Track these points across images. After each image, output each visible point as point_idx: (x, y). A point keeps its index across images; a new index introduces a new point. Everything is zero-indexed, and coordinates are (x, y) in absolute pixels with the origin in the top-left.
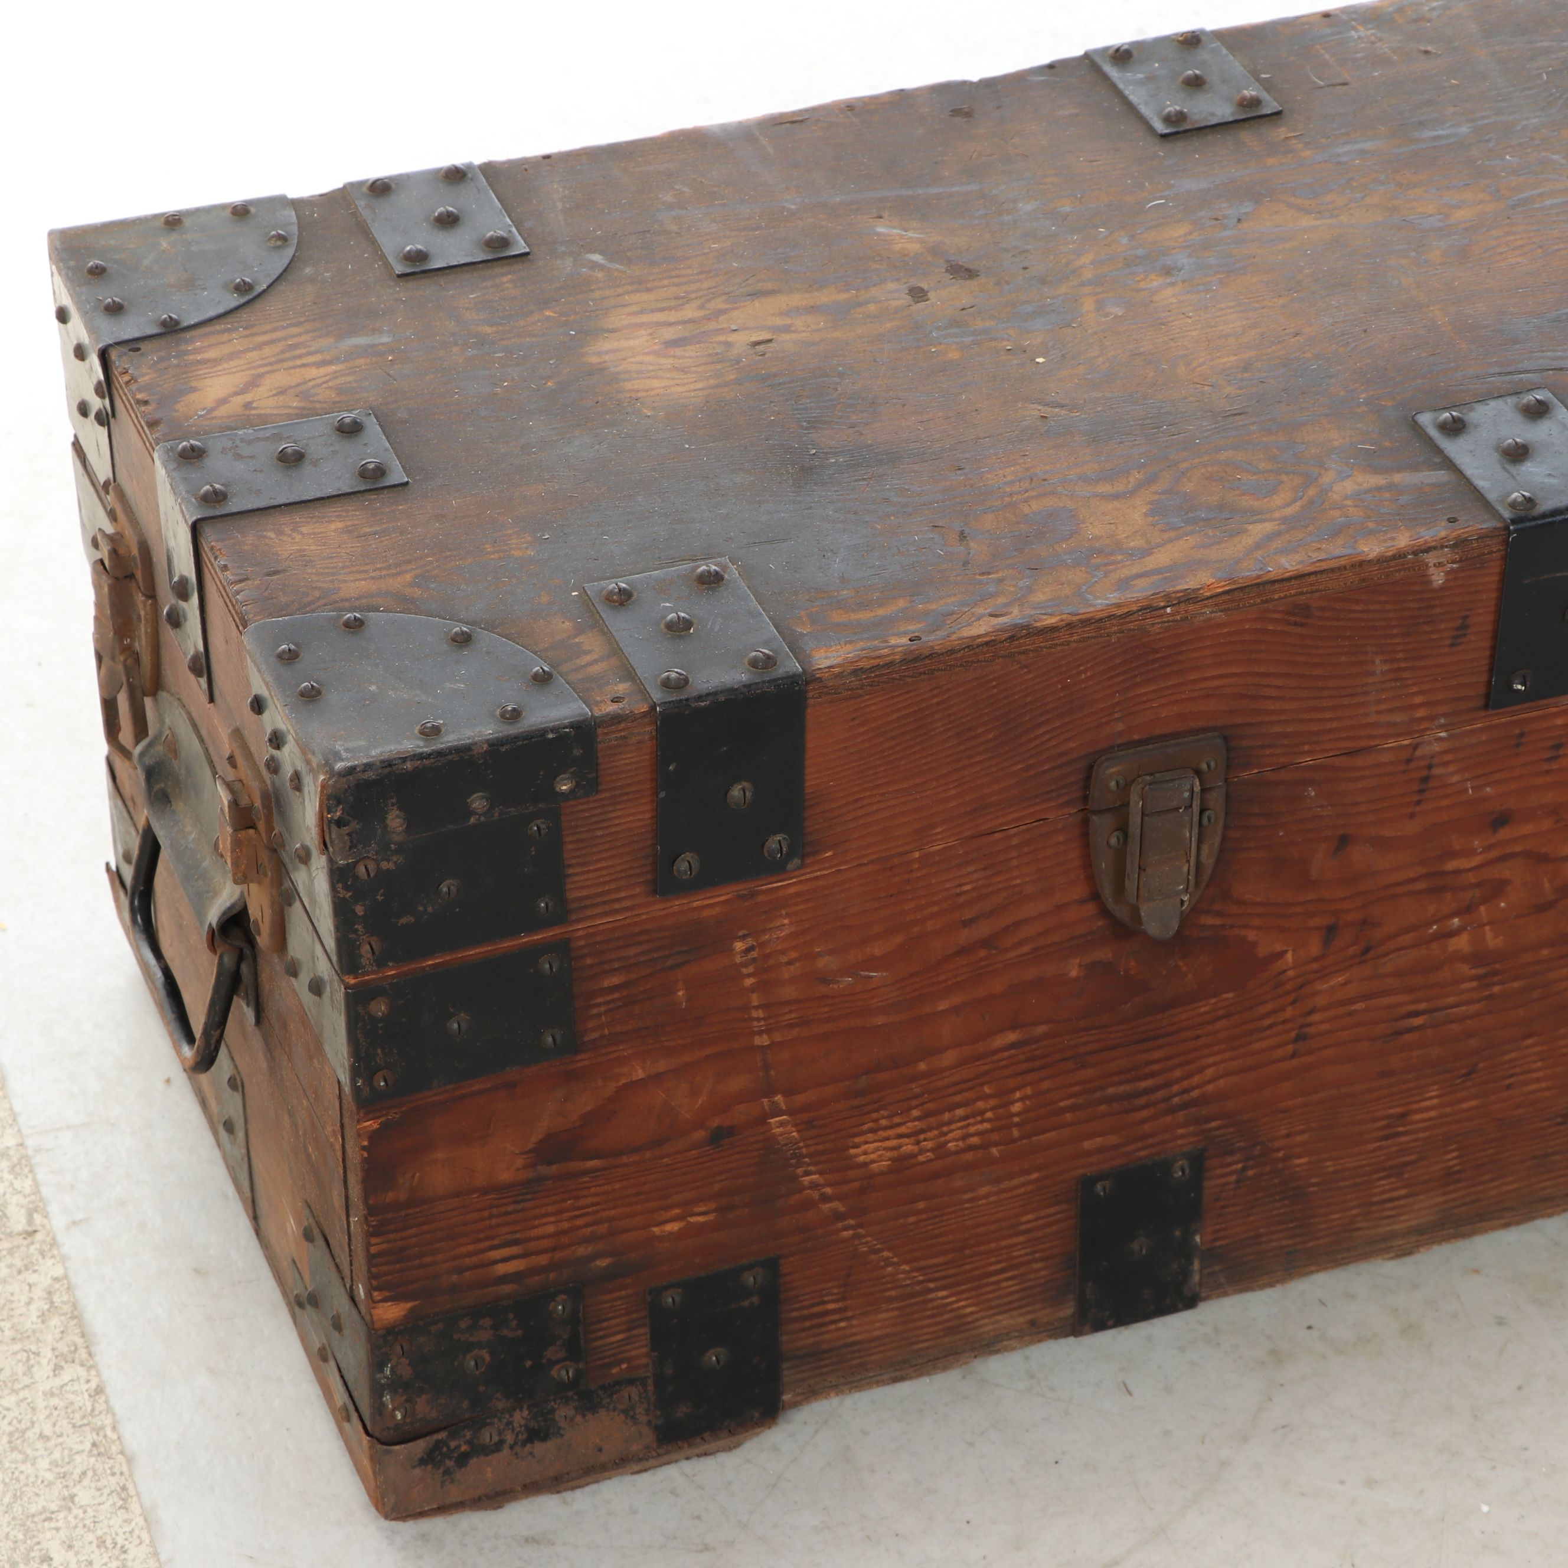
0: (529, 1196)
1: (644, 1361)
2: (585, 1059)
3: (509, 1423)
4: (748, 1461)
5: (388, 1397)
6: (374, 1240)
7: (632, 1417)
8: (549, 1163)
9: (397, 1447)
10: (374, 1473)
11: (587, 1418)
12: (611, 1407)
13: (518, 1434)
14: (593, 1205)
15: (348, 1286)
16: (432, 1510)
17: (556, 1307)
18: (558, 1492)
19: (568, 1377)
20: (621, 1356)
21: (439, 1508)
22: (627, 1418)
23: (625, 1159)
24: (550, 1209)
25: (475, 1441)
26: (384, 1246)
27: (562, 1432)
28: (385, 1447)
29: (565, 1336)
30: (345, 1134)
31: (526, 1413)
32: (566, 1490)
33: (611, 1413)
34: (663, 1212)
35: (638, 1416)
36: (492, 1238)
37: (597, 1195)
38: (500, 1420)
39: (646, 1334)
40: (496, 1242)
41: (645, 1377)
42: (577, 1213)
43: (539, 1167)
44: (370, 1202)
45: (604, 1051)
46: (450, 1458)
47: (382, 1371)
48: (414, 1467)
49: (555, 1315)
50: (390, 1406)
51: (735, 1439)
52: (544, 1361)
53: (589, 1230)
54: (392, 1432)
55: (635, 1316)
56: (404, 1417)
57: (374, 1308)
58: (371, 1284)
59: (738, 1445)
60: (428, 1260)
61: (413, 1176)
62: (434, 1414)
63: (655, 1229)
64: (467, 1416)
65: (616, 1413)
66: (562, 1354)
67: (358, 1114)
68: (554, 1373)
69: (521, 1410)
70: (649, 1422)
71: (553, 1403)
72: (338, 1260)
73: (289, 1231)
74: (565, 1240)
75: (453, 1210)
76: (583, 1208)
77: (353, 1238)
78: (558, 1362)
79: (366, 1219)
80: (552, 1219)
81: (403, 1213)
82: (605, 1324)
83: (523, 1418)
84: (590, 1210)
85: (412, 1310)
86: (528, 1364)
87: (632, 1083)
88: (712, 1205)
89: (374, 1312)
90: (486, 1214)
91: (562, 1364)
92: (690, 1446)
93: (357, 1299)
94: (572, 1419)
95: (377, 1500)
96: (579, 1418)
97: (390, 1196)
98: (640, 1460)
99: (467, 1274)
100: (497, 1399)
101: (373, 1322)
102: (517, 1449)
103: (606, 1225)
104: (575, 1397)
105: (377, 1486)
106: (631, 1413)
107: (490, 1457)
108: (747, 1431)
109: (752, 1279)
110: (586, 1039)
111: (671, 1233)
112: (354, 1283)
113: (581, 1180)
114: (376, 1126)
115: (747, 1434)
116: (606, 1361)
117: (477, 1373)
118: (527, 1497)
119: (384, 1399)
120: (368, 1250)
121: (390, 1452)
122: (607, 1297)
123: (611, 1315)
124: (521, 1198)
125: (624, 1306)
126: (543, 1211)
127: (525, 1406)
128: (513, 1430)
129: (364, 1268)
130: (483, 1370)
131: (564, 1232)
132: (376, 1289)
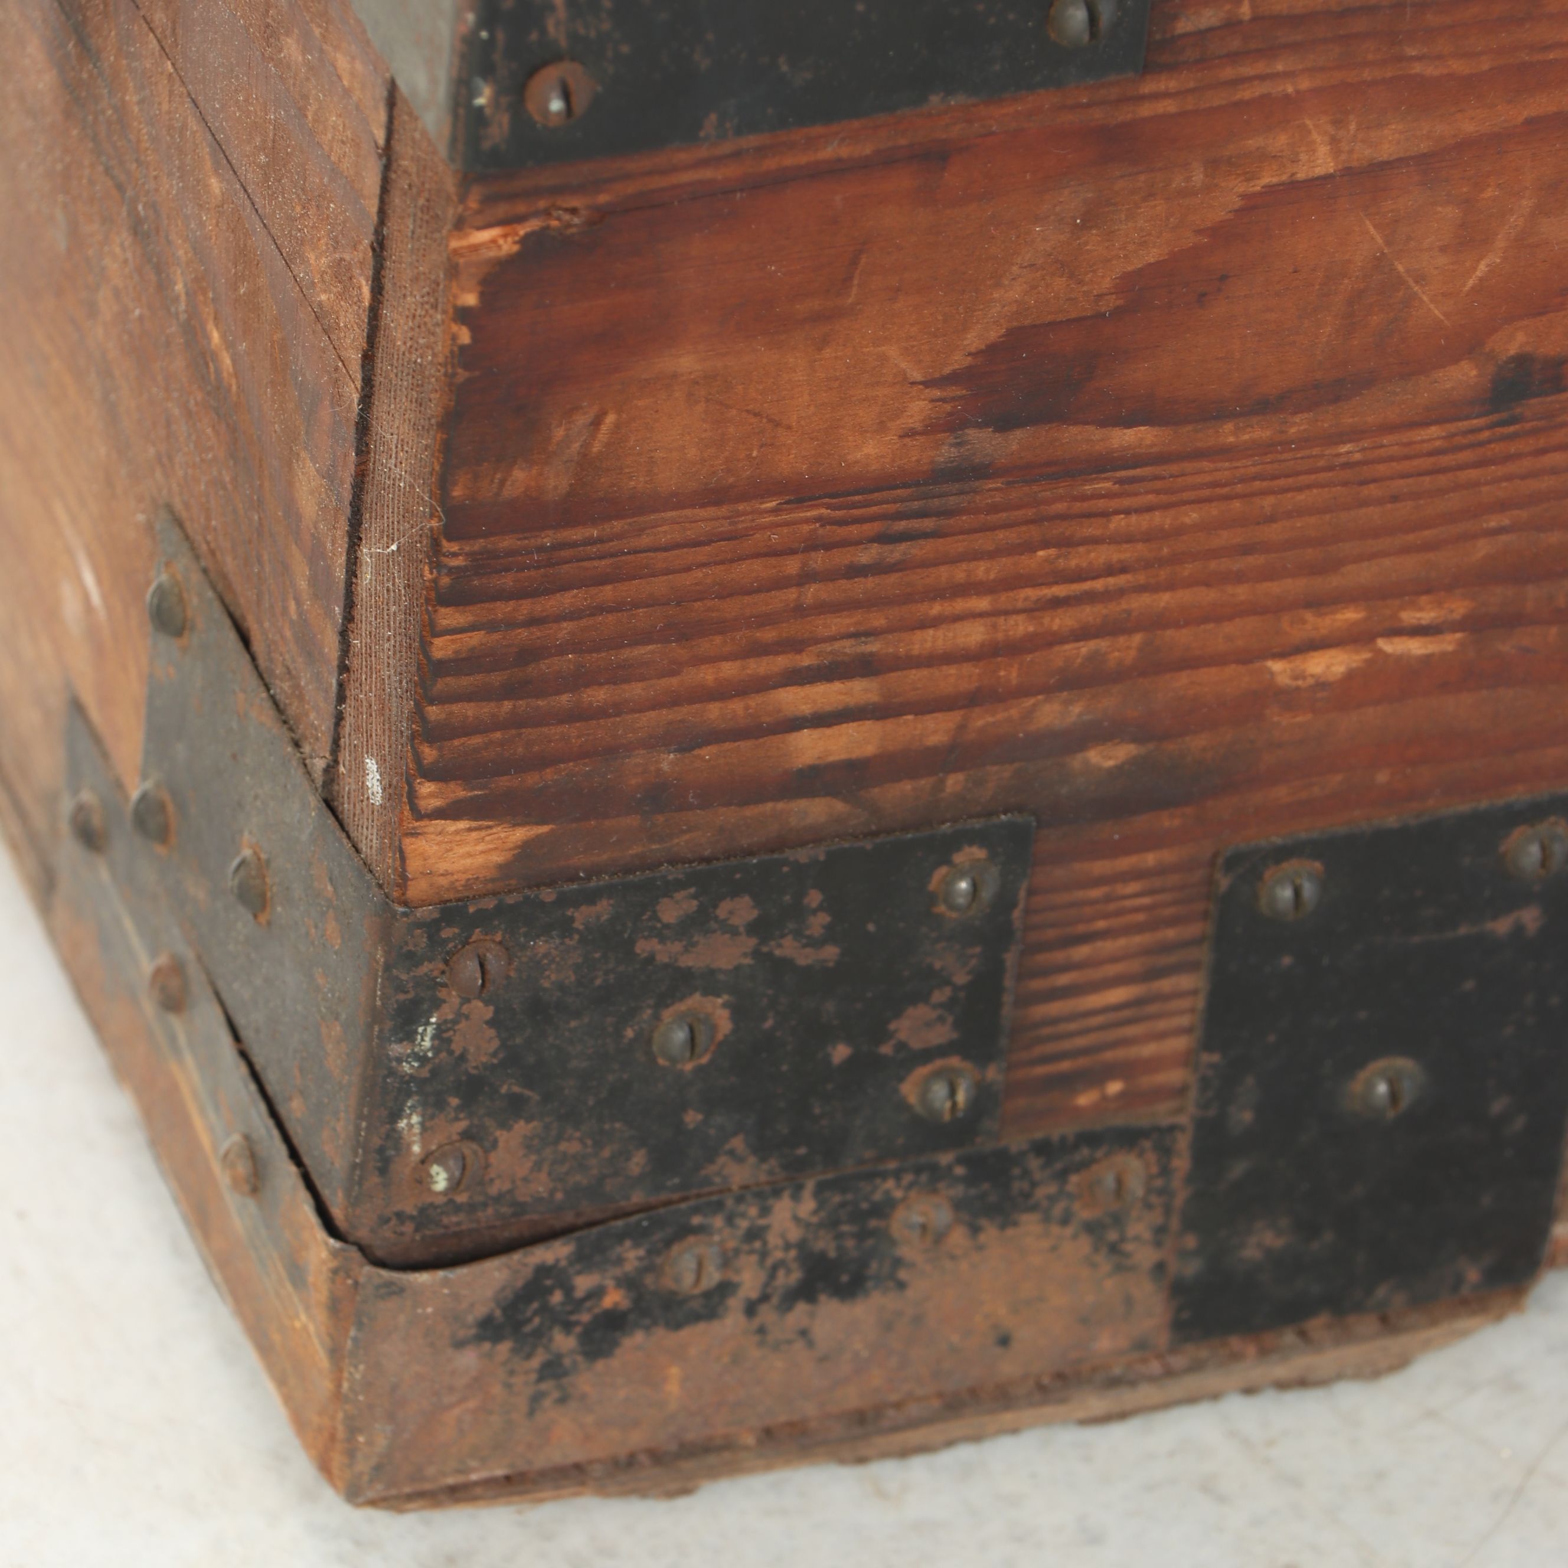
0: (929, 524)
1: (1174, 1076)
2: (1166, 95)
3: (754, 1234)
4: (1431, 1414)
5: (415, 1119)
6: (448, 617)
7: (1114, 1249)
8: (1004, 424)
9: (423, 1278)
10: (335, 1353)
11: (982, 1238)
12: (1058, 1210)
13: (775, 1268)
14: (1110, 571)
15: (319, 764)
16: (489, 1483)
17: (949, 883)
18: (862, 1460)
19: (954, 1105)
20: (1109, 1056)
21: (508, 1479)
22: (1096, 1249)
23: (1228, 434)
24: (983, 571)
25: (649, 1280)
26: (475, 639)
27: (903, 1274)
28: (385, 1274)
29: (961, 978)
30: (388, 275)
31: (808, 1206)
32: (885, 1455)
33: (1056, 1230)
34: (1309, 616)
35: (1129, 1247)
36: (796, 646)
37: (1129, 539)
38: (730, 1220)
39: (1195, 992)
40: (806, 660)
41: (1172, 1129)
42: (1060, 591)
43: (972, 433)
44: (457, 492)
45: (1228, 73)
46: (568, 1326)
47: (410, 1036)
48: (460, 1345)
49: (941, 908)
50: (416, 1149)
51: (1395, 1344)
52: (886, 1049)
53: (1085, 648)
54: (408, 1228)
55: (1170, 934)
56: (455, 1185)
57: (414, 834)
58: (417, 757)
59: (1401, 1363)
60: (598, 696)
61: (597, 423)
62: (541, 1186)
63: (1276, 666)
64: (638, 1197)
65: (1069, 1231)
66: (942, 1034)
67: (463, 199)
68: (909, 1090)
69: (796, 1197)
70: (1160, 1268)
71: (890, 1184)
72: (282, 687)
73: (71, 608)
74: (1010, 674)
75: (696, 544)
76: (1079, 576)
77: (360, 612)
78: (927, 1055)
79: (435, 545)
80: (983, 604)
81: (547, 539)
82: (1082, 952)
83: (796, 1219)
84: (1098, 585)
85: (526, 849)
86: (840, 1052)
87: (1294, 185)
88: (1459, 607)
89: (411, 845)
90: (792, 566)
91: (939, 1063)
92: (1264, 1352)
93: (346, 807)
94: (940, 1238)
95: (332, 1438)
96: (958, 1237)
97: (520, 479)
98: (1114, 1383)
99: (707, 753)
100: (732, 1153)
101: (403, 879)
102: (767, 1314)
103: (1137, 638)
104: (959, 1171)
105: (338, 1396)
106: (1112, 1236)
107: (685, 1333)
108: (1434, 1322)
109: (1534, 850)
110: (1184, 26)
111: (1321, 685)
112: (345, 756)
113: (1088, 488)
114: (508, 247)
115: (1432, 1333)
116: (1065, 1066)
117: (689, 1067)
118: (769, 1467)
119: (402, 1124)
120: (425, 646)
121: (399, 1291)
122: (1101, 867)
123: (1101, 924)
124: (902, 525)
125: (1146, 901)
126: (959, 574)
127: (810, 1185)
128: (764, 1254)
129: (401, 708)
130: (705, 1060)
131: (1013, 649)
132: (429, 774)
